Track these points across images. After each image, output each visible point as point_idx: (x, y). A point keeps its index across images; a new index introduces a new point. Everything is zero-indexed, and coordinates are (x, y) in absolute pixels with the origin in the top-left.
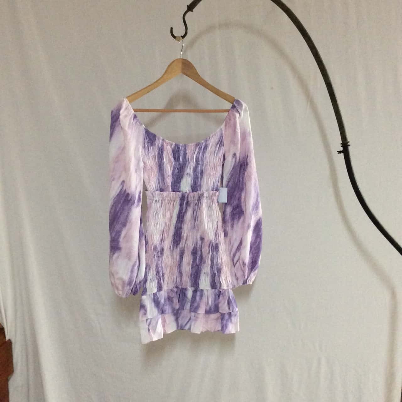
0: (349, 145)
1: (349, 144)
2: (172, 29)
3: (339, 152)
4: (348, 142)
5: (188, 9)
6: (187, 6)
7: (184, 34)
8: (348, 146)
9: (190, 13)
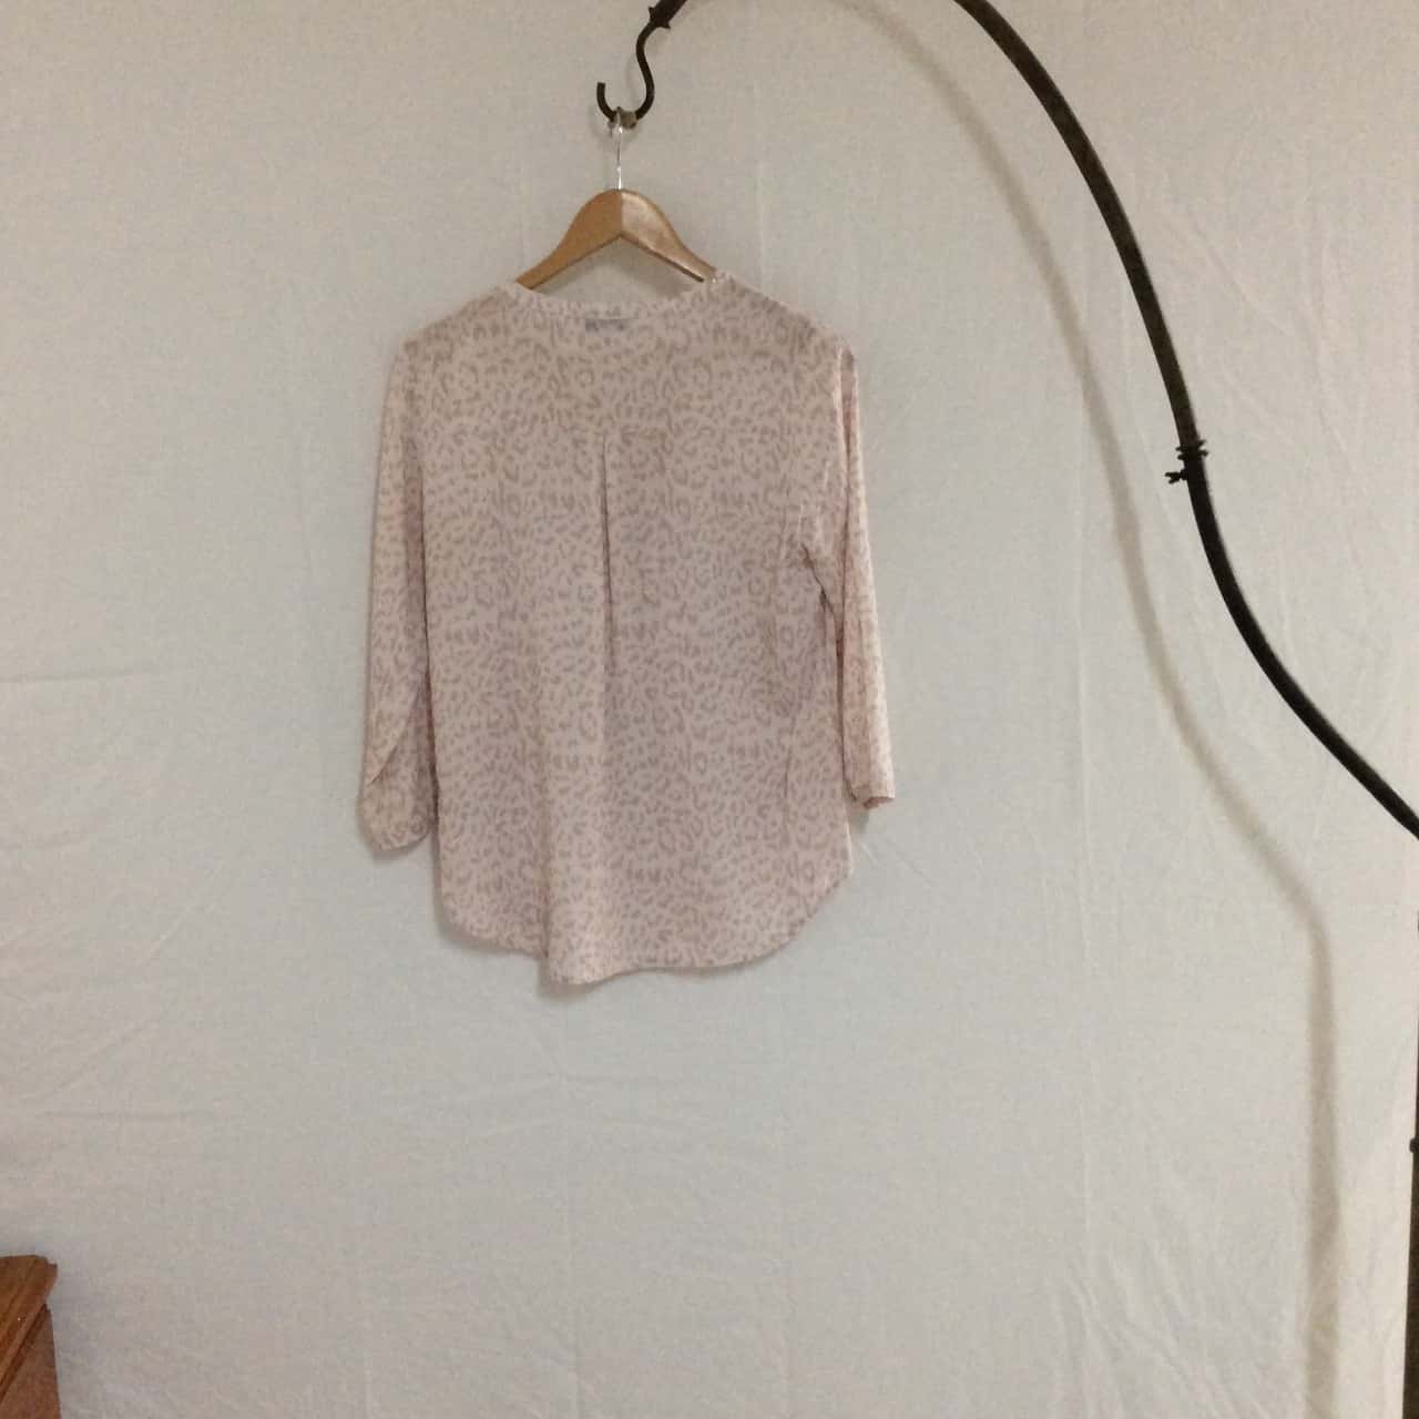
0: (1205, 453)
1: (1203, 448)
2: (601, 87)
3: (1174, 477)
4: (1201, 443)
5: (652, 18)
6: (650, 9)
7: (642, 102)
8: (1203, 457)
9: (659, 31)
